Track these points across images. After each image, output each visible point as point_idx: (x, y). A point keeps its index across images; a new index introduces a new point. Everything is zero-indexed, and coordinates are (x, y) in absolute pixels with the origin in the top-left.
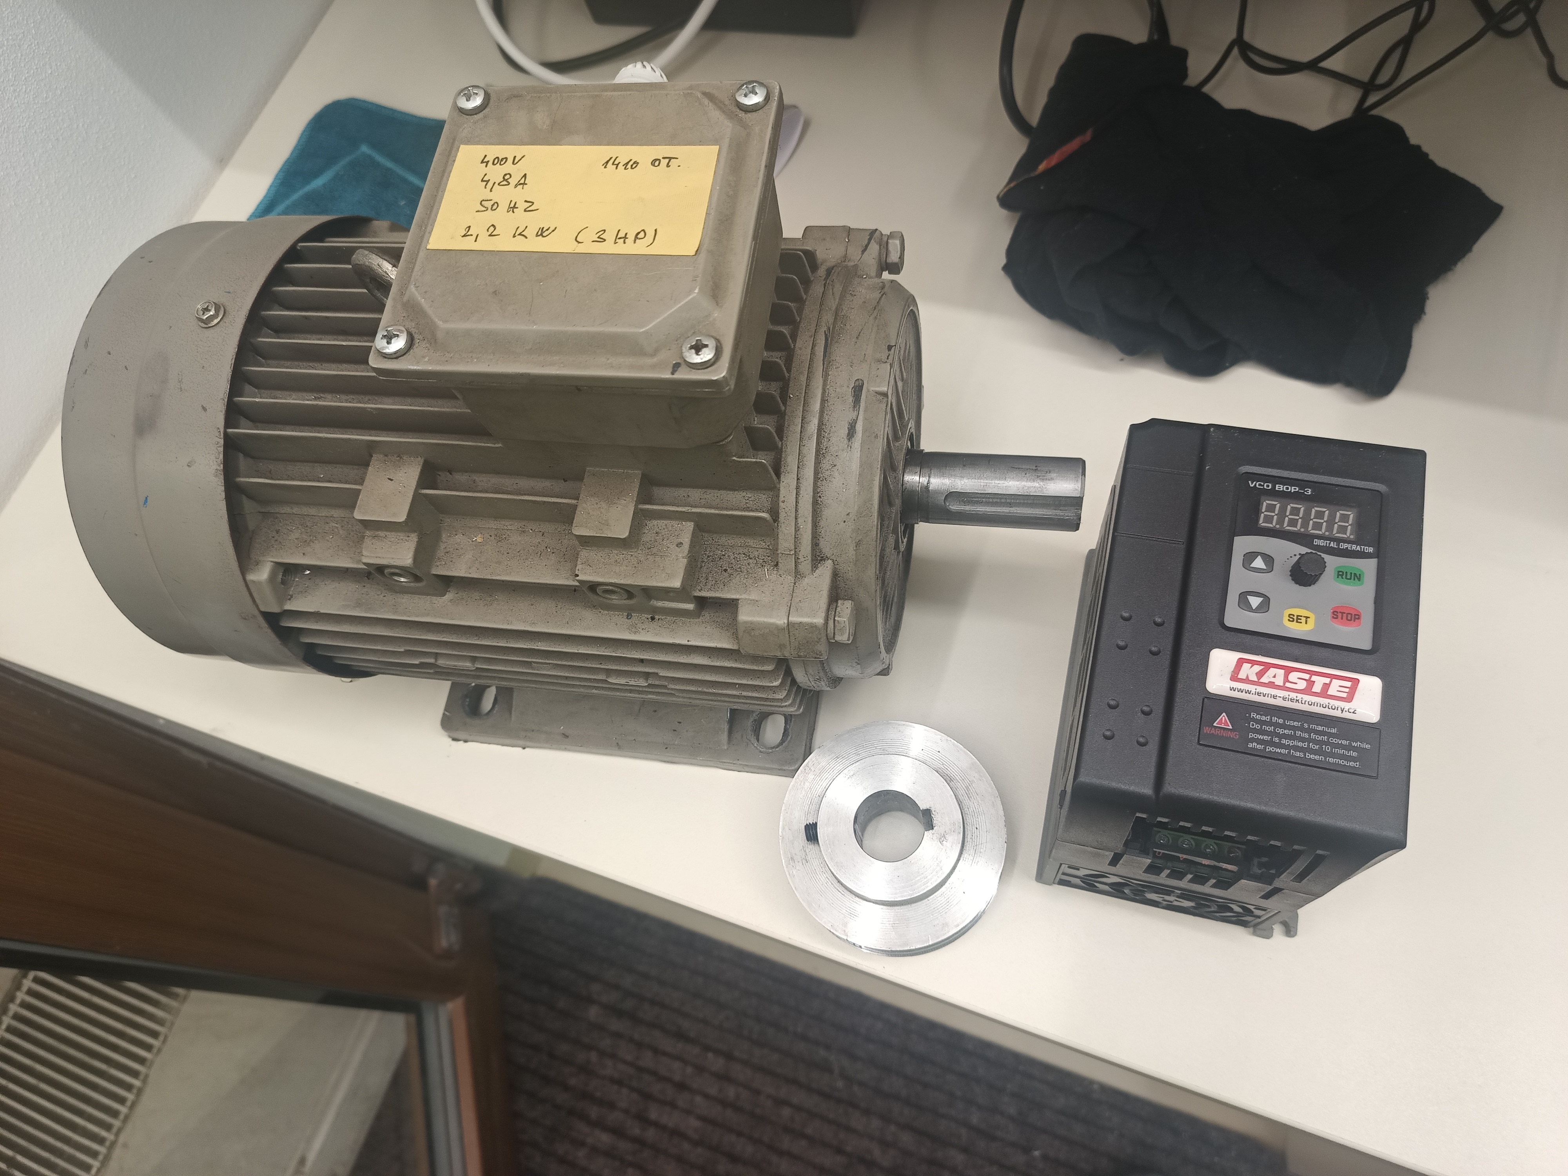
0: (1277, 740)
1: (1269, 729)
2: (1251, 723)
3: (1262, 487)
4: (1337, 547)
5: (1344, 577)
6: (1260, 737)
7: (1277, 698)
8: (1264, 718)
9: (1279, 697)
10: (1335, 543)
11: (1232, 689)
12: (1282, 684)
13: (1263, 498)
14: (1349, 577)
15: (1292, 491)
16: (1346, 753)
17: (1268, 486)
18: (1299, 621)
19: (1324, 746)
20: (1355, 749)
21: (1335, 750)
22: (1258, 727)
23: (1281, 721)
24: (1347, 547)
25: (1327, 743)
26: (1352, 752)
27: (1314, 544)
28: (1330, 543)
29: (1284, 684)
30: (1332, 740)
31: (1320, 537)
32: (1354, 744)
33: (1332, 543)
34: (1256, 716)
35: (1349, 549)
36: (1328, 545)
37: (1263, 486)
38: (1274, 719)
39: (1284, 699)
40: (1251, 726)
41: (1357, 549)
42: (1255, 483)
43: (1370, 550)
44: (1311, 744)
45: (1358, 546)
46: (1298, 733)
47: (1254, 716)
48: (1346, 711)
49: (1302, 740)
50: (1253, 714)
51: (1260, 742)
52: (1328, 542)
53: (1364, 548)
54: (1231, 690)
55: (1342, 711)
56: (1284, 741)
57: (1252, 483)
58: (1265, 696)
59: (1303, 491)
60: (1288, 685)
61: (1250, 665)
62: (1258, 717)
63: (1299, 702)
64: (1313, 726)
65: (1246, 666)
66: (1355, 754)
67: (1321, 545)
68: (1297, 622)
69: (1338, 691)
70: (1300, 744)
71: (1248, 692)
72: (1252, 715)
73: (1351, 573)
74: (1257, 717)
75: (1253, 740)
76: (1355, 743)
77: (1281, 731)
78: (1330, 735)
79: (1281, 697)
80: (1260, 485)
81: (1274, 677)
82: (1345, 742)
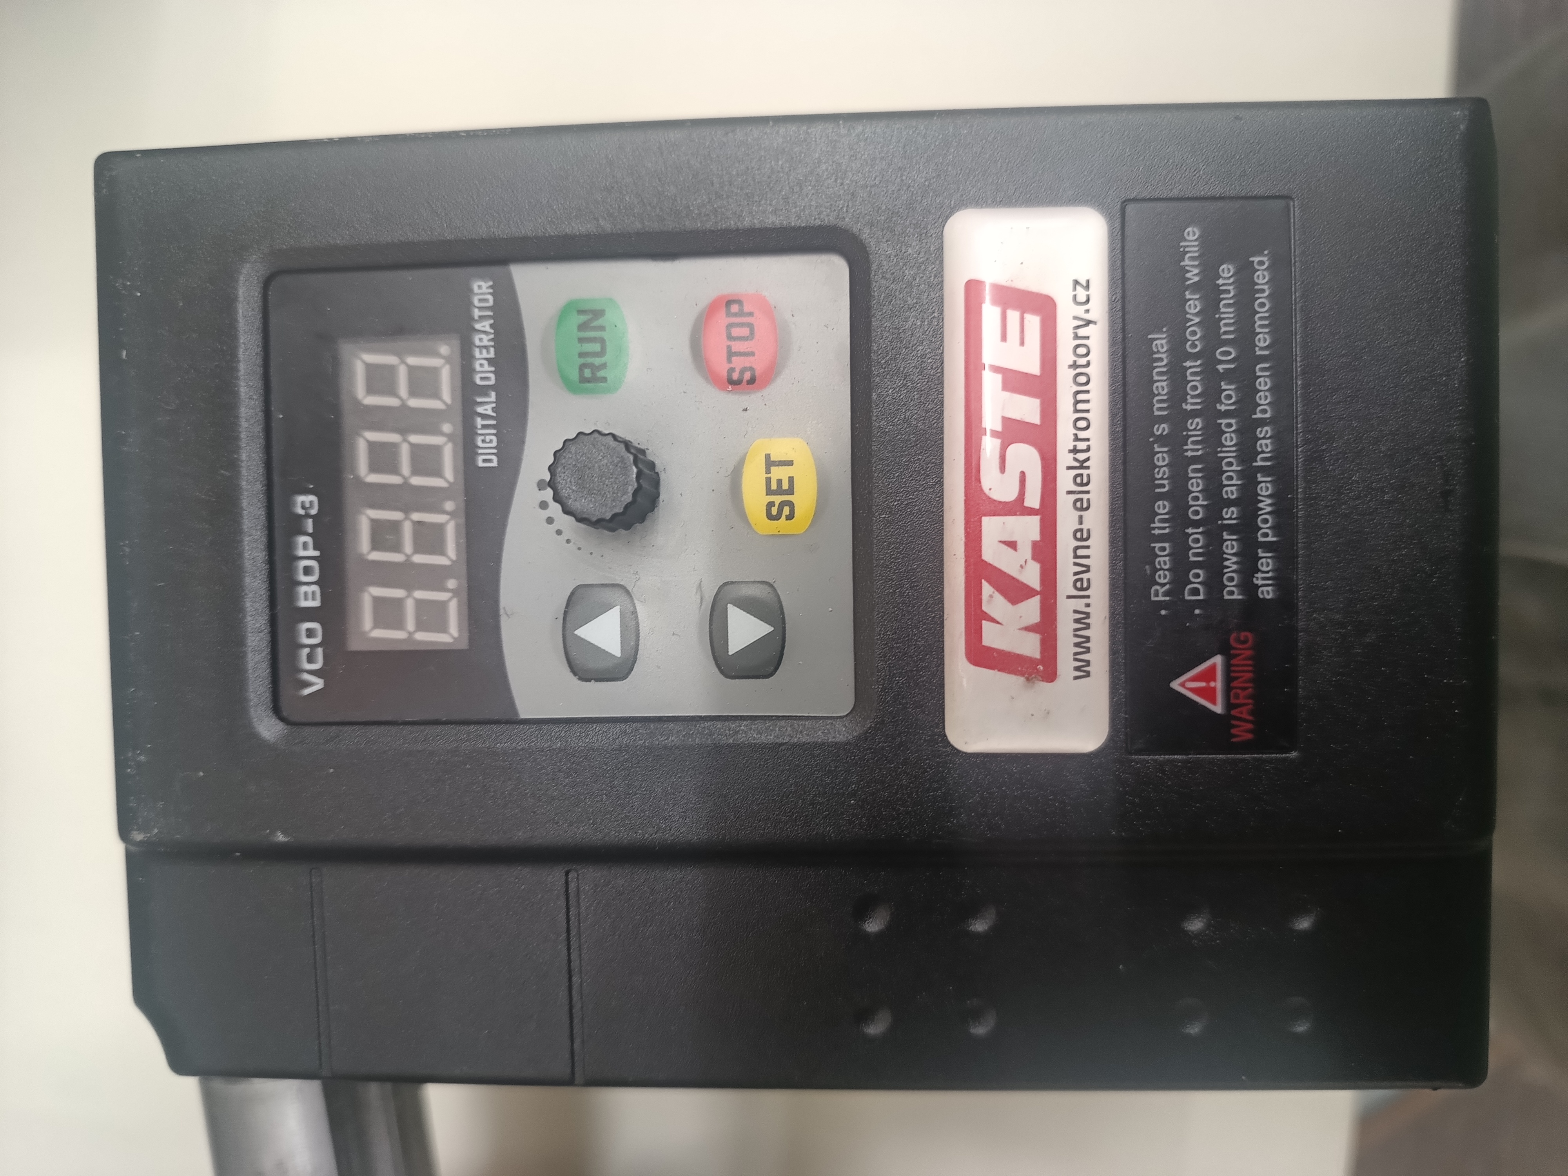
0: (1230, 514)
1: (1197, 541)
2: (1187, 597)
3: (320, 651)
4: (493, 394)
5: (597, 361)
6: (1231, 563)
7: (1085, 526)
8: (1164, 561)
9: (1081, 523)
10: (479, 400)
11: (1083, 670)
12: (1036, 520)
13: (355, 645)
14: (597, 347)
15: (317, 553)
16: (1228, 298)
17: (310, 633)
18: (785, 486)
19: (1221, 367)
20: (1210, 272)
21: (1226, 333)
22: (1197, 576)
23: (1163, 508)
24: (485, 363)
25: (1208, 357)
26: (1220, 282)
27: (495, 464)
28: (484, 417)
29: (1031, 512)
30: (1194, 346)
31: (468, 450)
32: (1193, 276)
33: (480, 410)
34: (1163, 585)
35: (492, 355)
36: (494, 422)
37: (313, 647)
38: (1159, 527)
39: (1081, 506)
40: (1201, 597)
41: (488, 329)
42: (306, 677)
43: (484, 290)
44: (1223, 408)
45: (478, 326)
46: (1192, 449)
47: (1162, 590)
48: (1087, 311)
49: (1212, 435)
50: (1157, 595)
51: (1249, 566)
52: (479, 422)
53: (480, 308)
54: (1088, 674)
55: (1088, 323)
56: (1231, 492)
57: (308, 684)
58: (1088, 567)
59: (310, 522)
60: (1033, 500)
61: (985, 624)
62: (1163, 577)
63: (1088, 459)
64: (1159, 408)
65: (991, 636)
66: (1227, 271)
67: (494, 444)
68: (791, 491)
69: (1022, 343)
70: (1230, 440)
71: (1082, 619)
72: (1161, 598)
73: (581, 340)
74: (1162, 581)
75: (1248, 587)
76: (1188, 275)
77: (1197, 507)
78: (1178, 353)
79: (1081, 517)
80: (311, 659)
81: (1012, 545)
82: (1194, 305)
